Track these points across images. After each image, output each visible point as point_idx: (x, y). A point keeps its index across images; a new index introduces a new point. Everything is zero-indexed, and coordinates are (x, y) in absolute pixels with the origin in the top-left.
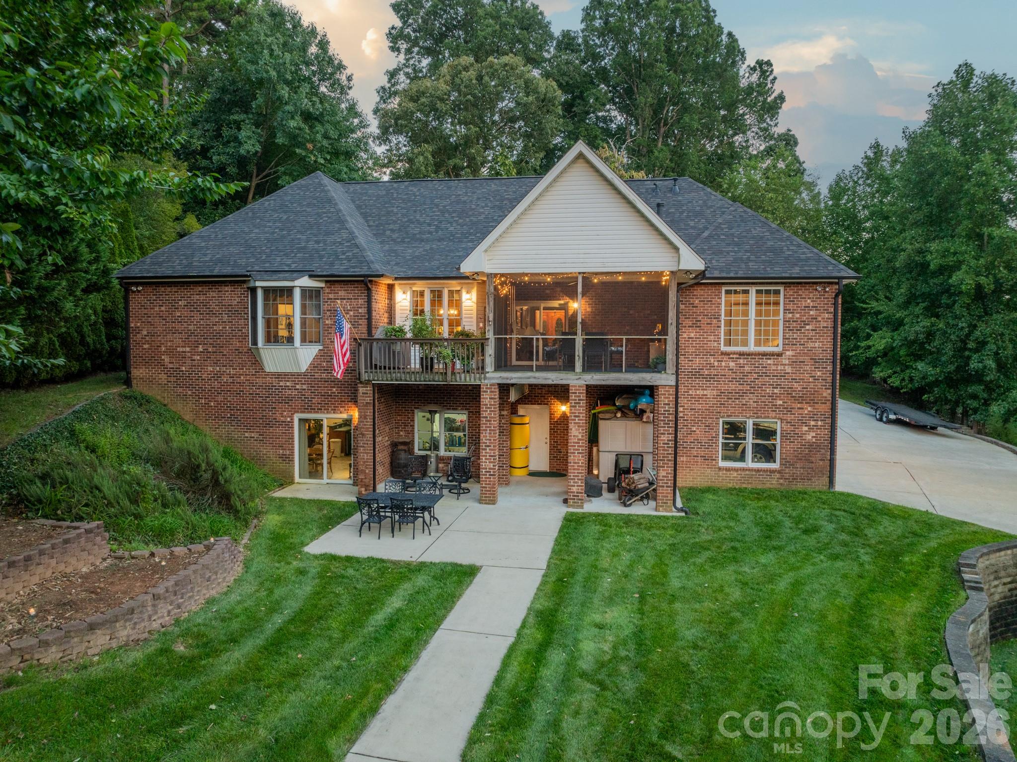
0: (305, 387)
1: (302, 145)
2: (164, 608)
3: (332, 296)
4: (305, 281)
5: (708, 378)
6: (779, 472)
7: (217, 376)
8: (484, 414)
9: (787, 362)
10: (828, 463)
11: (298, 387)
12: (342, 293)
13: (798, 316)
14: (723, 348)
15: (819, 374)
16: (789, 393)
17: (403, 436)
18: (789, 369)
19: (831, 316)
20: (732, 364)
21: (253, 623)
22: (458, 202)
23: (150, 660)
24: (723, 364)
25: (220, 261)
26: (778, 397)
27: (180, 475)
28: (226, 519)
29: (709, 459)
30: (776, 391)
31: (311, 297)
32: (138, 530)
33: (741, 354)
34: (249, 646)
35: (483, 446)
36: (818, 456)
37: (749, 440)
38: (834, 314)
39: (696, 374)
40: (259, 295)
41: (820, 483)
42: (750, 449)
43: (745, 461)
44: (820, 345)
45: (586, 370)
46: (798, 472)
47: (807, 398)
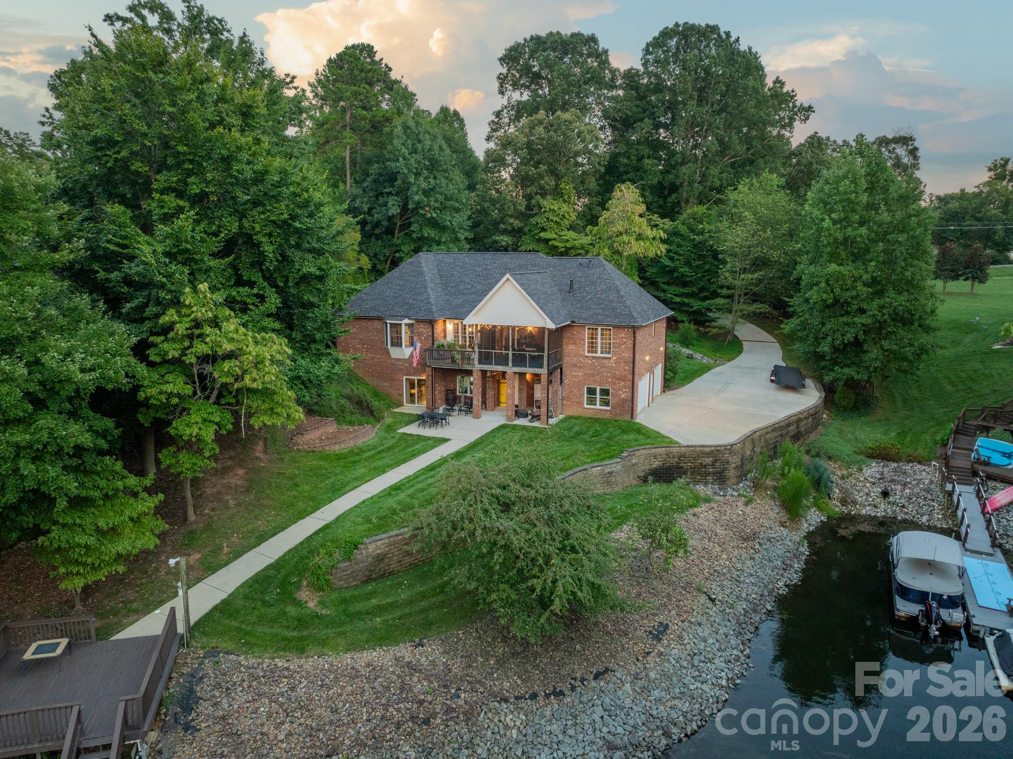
0: (407, 365)
1: (422, 208)
2: (352, 442)
3: (418, 327)
4: (407, 321)
5: (580, 367)
6: (610, 411)
7: (372, 358)
9: (613, 362)
10: (630, 408)
11: (404, 365)
12: (422, 326)
13: (618, 341)
14: (587, 354)
15: (627, 368)
16: (614, 376)
17: (451, 387)
18: (614, 365)
20: (589, 361)
21: (375, 447)
22: (486, 269)
23: (349, 452)
24: (586, 361)
25: (372, 308)
26: (609, 377)
27: (357, 403)
28: (371, 419)
29: (580, 403)
30: (608, 374)
31: (409, 327)
32: (344, 421)
33: (594, 357)
34: (373, 452)
36: (627, 405)
37: (598, 396)
38: (634, 341)
39: (574, 365)
40: (388, 325)
41: (627, 417)
42: (598, 400)
43: (595, 405)
44: (628, 355)
45: (513, 366)
46: (618, 411)
47: (622, 378)
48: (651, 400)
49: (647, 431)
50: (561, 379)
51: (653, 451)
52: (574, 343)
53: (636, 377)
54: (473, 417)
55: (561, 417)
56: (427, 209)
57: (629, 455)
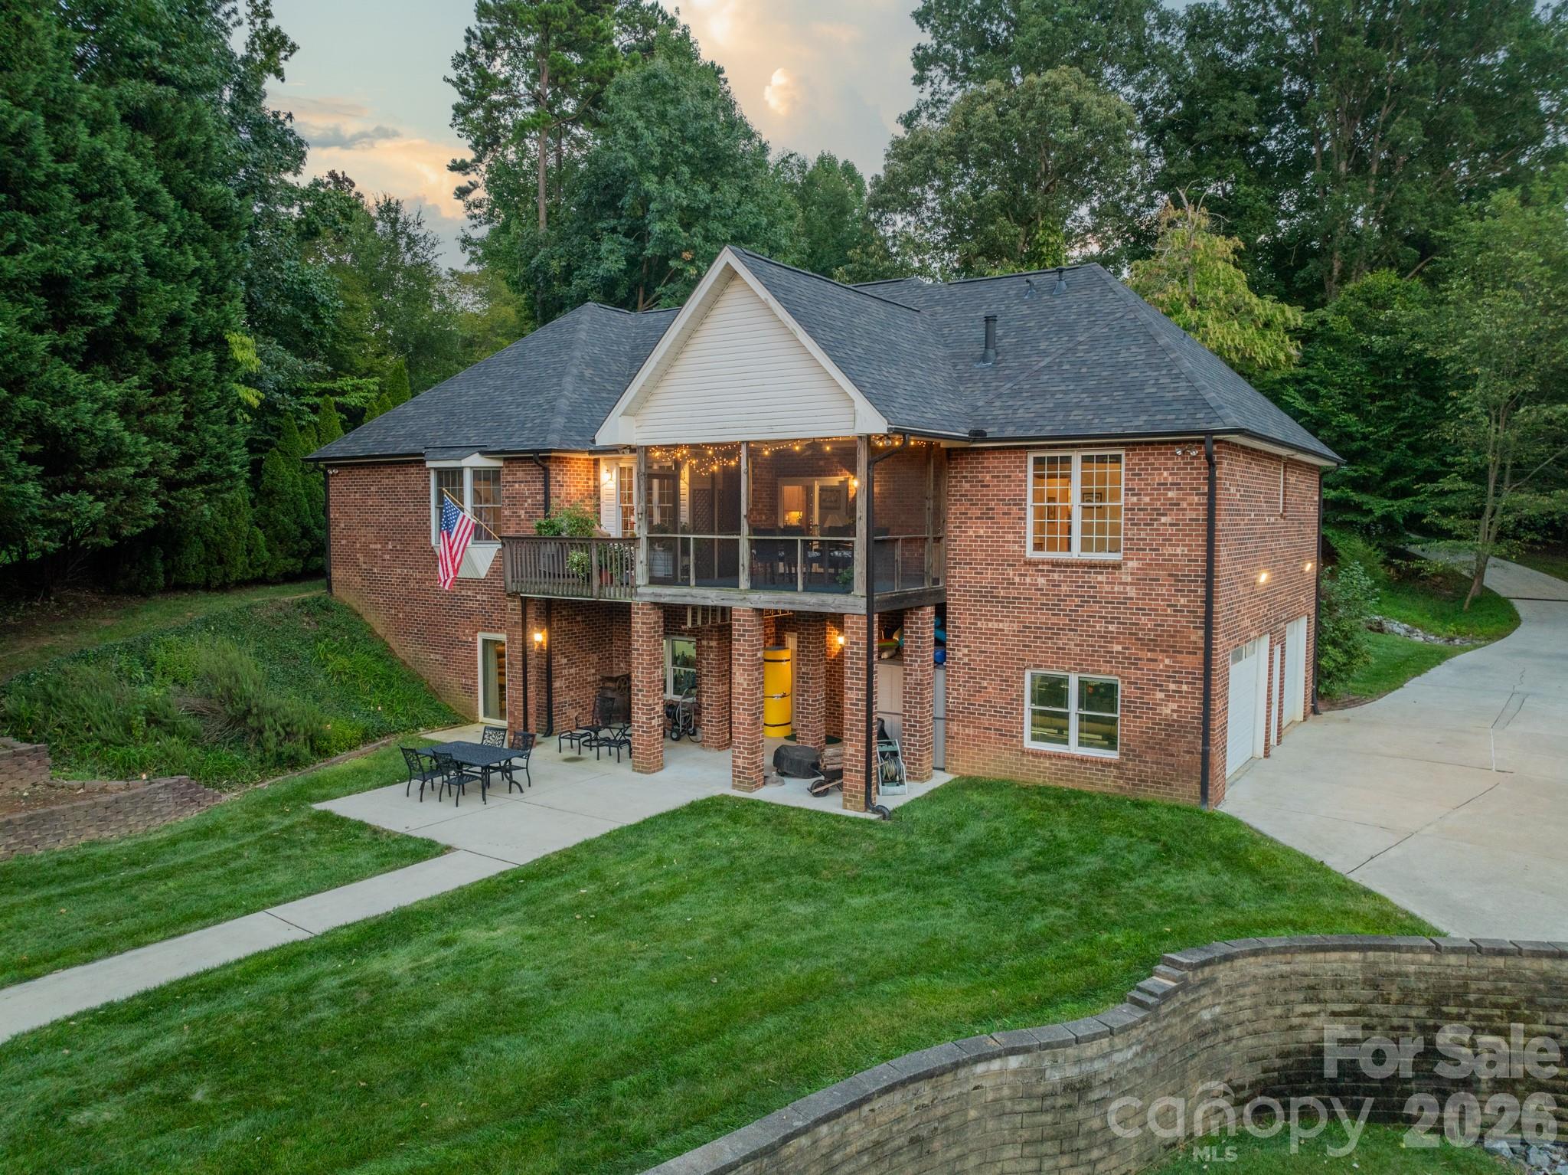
0: (485, 598)
3: (510, 478)
4: (476, 461)
5: (1007, 602)
6: (1117, 766)
8: (636, 645)
9: (1129, 579)
10: (1198, 758)
11: (479, 597)
12: (520, 475)
13: (1147, 499)
14: (1030, 553)
15: (1183, 601)
16: (1133, 633)
18: (1131, 592)
19: (1204, 500)
20: (1041, 581)
24: (1028, 580)
26: (1114, 639)
29: (1009, 735)
30: (1111, 628)
31: (486, 479)
33: (1055, 564)
35: (634, 690)
36: (1183, 745)
37: (1073, 708)
38: (1211, 495)
39: (987, 596)
40: (433, 476)
41: (1186, 793)
42: (1074, 724)
43: (1066, 742)
44: (1185, 551)
45: (755, 586)
46: (1150, 769)
47: (1163, 642)
48: (1276, 734)
49: (1268, 859)
50: (940, 643)
51: (1304, 962)
52: (987, 516)
53: (1221, 640)
54: (636, 769)
55: (941, 779)
56: (687, 255)
57: (1184, 986)
